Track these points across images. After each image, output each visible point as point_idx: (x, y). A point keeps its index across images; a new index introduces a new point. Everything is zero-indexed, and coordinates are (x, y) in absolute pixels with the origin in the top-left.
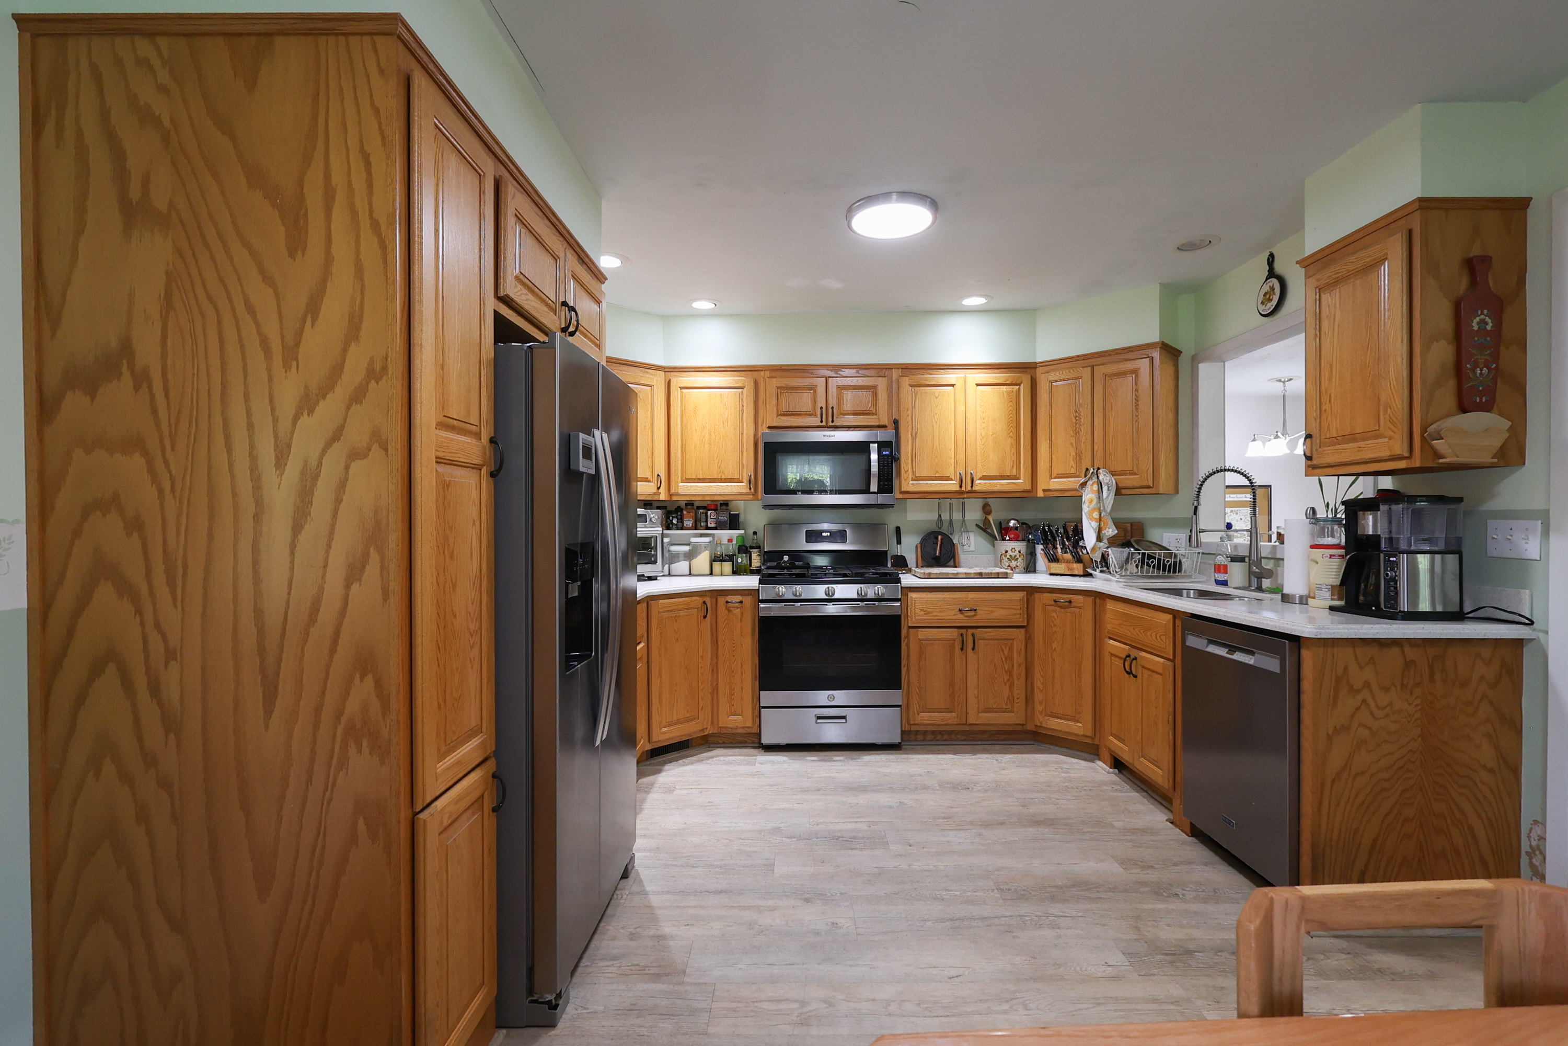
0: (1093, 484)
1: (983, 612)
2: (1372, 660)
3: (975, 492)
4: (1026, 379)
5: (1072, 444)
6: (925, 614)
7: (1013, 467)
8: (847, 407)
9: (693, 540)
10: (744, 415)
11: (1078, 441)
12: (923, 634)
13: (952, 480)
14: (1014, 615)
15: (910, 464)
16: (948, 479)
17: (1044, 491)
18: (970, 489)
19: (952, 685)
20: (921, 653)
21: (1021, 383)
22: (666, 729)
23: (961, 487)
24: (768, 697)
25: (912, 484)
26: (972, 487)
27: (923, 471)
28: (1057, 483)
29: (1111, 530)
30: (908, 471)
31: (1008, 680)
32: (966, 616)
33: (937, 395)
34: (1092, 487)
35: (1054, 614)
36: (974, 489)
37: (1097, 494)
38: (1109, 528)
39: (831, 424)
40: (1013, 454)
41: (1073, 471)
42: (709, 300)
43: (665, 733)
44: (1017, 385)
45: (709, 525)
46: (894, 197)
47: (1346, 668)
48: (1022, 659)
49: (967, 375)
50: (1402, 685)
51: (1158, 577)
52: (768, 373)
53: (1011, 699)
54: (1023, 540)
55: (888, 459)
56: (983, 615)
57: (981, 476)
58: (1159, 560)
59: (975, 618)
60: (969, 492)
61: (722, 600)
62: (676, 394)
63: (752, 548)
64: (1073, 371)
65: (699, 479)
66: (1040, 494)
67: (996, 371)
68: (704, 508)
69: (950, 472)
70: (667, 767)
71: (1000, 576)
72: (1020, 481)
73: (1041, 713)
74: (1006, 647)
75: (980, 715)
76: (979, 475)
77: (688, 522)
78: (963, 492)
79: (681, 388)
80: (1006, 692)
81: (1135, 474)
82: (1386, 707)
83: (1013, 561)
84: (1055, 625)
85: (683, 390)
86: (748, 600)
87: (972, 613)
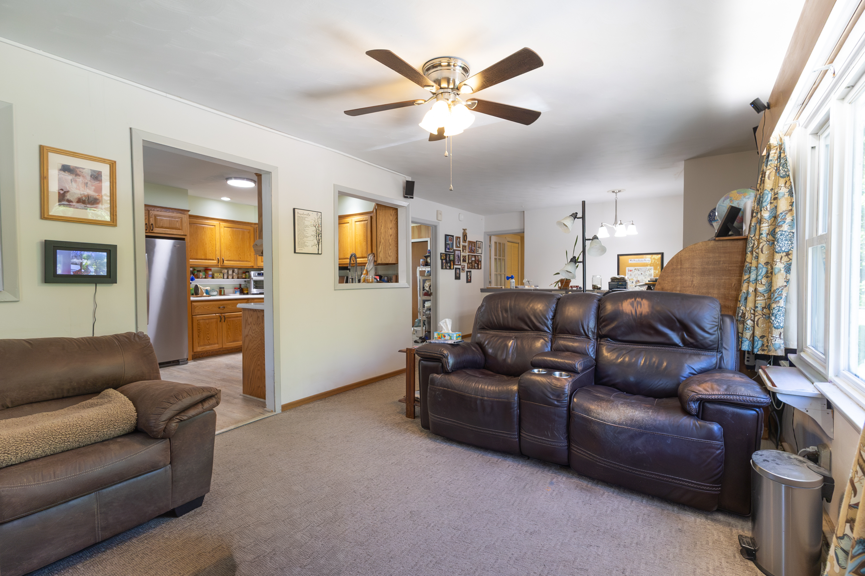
44: (367, 220)
49: (352, 219)
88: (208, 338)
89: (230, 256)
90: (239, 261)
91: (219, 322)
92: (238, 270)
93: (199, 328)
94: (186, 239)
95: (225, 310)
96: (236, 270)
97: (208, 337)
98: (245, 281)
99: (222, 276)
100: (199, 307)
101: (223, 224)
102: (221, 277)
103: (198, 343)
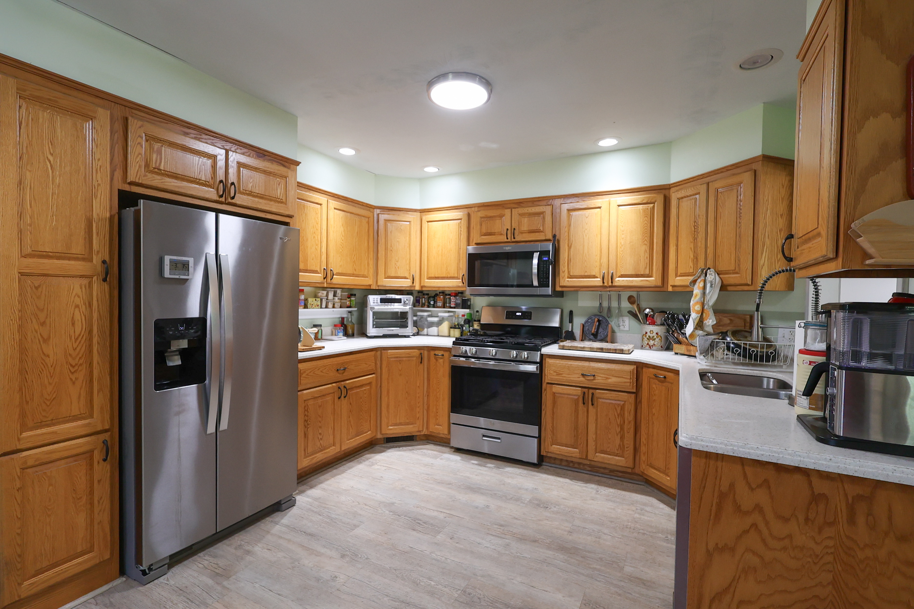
0: (701, 281)
1: (599, 378)
2: (766, 483)
3: (615, 287)
4: (660, 199)
5: (691, 248)
6: (557, 375)
7: (646, 268)
8: (525, 228)
9: (440, 314)
10: (462, 236)
11: (695, 247)
12: (557, 389)
13: (597, 277)
14: (625, 382)
15: (566, 267)
16: (595, 277)
17: (673, 286)
18: (610, 284)
19: (576, 428)
20: (554, 402)
21: (656, 201)
22: (392, 427)
23: (603, 283)
24: (456, 417)
25: (568, 281)
26: (612, 282)
27: (576, 271)
28: (680, 280)
29: (711, 321)
30: (565, 271)
31: (620, 432)
32: (586, 380)
33: (587, 216)
34: (700, 284)
35: (654, 386)
36: (614, 284)
37: (701, 290)
38: (710, 319)
39: (513, 240)
40: (647, 258)
41: (691, 271)
42: (434, 166)
43: (391, 429)
44: (652, 204)
45: (452, 306)
46: (450, 76)
47: (732, 486)
48: (631, 418)
49: (611, 199)
50: (807, 519)
51: (743, 364)
52: (476, 209)
53: (622, 447)
54: (662, 324)
55: (547, 263)
56: (600, 380)
57: (620, 275)
58: (745, 349)
59: (595, 381)
60: (610, 287)
61: (432, 353)
62: (425, 225)
63: (475, 321)
64: (694, 189)
65: (436, 277)
66: (670, 289)
67: (636, 194)
68: (449, 295)
69: (594, 272)
70: (389, 450)
71: (617, 352)
72: (653, 279)
73: (644, 462)
74: (618, 407)
75: (597, 454)
76: (619, 274)
77: (440, 304)
78: (606, 287)
79: (428, 222)
80: (618, 441)
81: (737, 273)
82: (783, 539)
83: (651, 341)
84: (655, 395)
85: (429, 223)
86: (446, 354)
87: (592, 378)
88: (320, 437)
89: (341, 266)
90: (353, 275)
91: (336, 399)
92: (342, 292)
93: (306, 418)
94: (291, 224)
95: (347, 375)
96: (339, 291)
97: (320, 434)
98: (350, 312)
99: (319, 303)
100: (307, 372)
101: (333, 203)
102: (318, 306)
103: (305, 450)
